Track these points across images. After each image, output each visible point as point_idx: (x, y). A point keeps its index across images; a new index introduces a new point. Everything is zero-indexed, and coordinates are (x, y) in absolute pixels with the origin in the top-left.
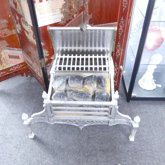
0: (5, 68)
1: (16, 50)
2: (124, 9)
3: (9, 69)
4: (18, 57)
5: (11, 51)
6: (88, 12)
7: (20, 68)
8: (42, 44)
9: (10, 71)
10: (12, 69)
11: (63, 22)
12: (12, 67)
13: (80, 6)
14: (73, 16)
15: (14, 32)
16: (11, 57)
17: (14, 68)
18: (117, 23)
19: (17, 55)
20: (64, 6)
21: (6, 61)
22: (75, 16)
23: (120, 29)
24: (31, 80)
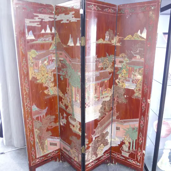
0: (45, 154)
1: (56, 139)
2: (143, 111)
3: (48, 154)
4: (56, 145)
5: (52, 140)
6: (116, 111)
7: (56, 154)
8: (86, 134)
9: (48, 157)
10: (50, 155)
11: (100, 118)
12: (50, 153)
13: (110, 107)
14: (106, 114)
15: (58, 124)
16: (51, 144)
17: (51, 154)
18: (138, 119)
19: (56, 143)
20: (101, 108)
21: (47, 148)
22: (107, 114)
23: (141, 123)
24: (63, 165)
